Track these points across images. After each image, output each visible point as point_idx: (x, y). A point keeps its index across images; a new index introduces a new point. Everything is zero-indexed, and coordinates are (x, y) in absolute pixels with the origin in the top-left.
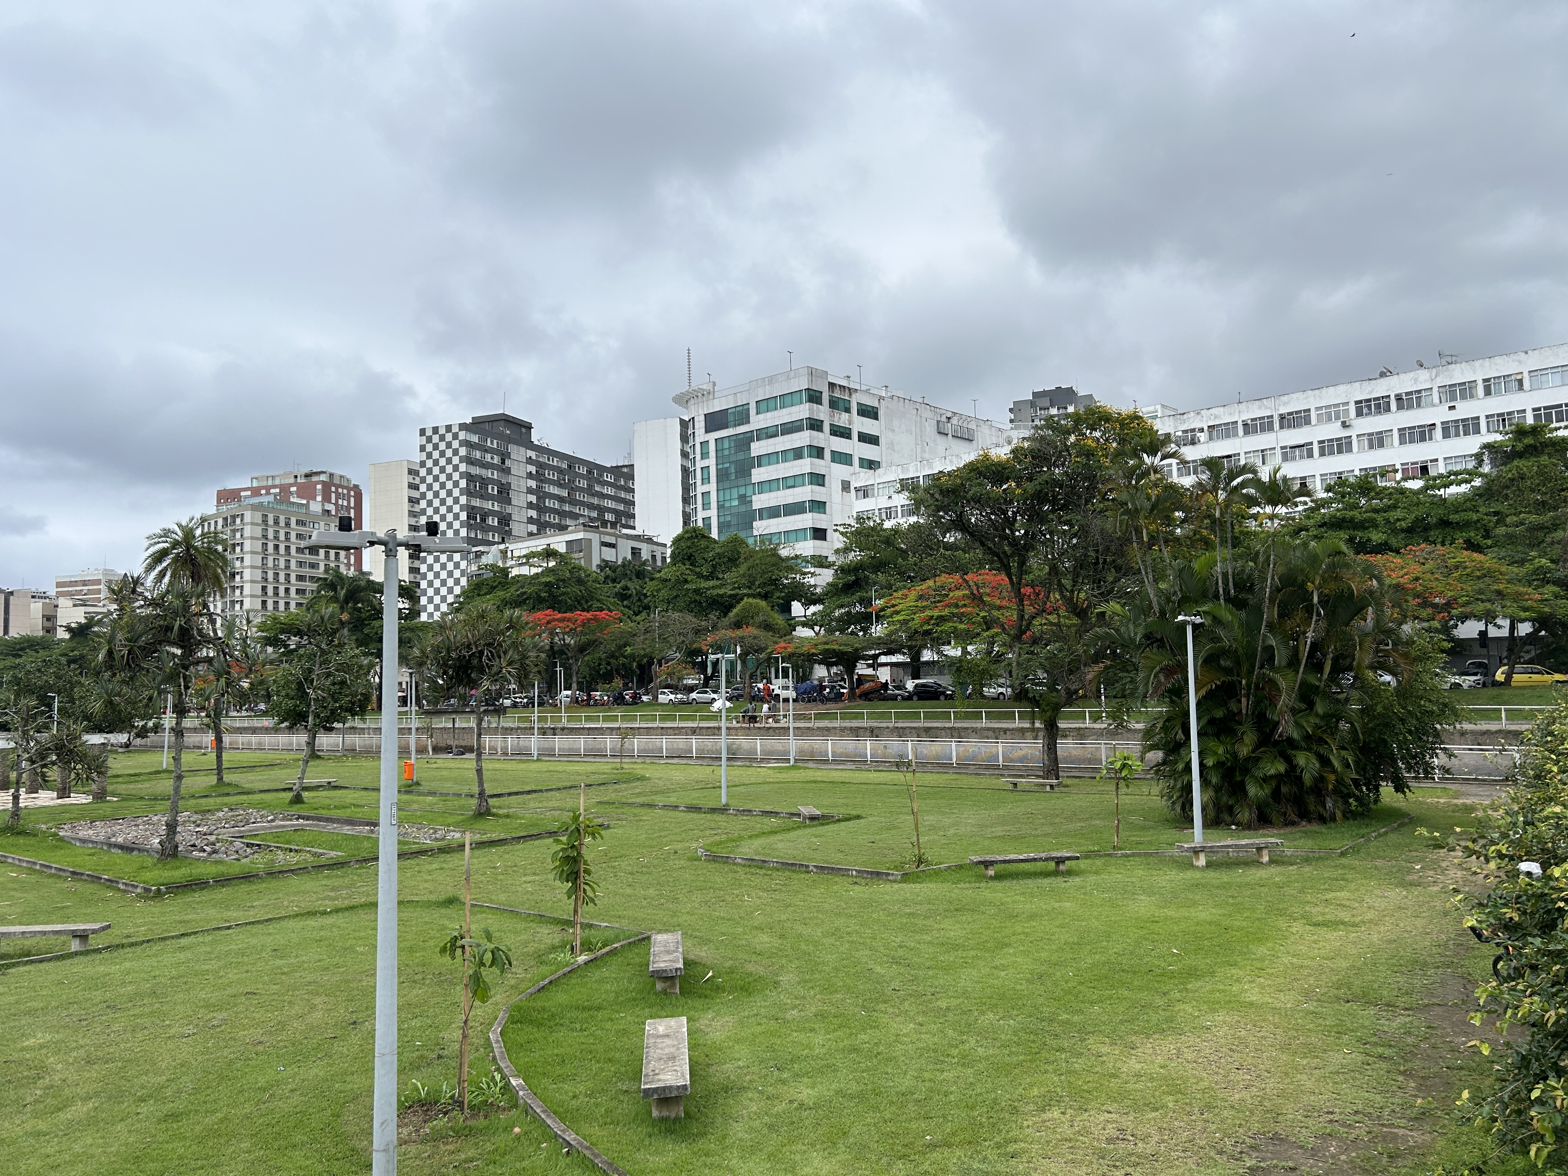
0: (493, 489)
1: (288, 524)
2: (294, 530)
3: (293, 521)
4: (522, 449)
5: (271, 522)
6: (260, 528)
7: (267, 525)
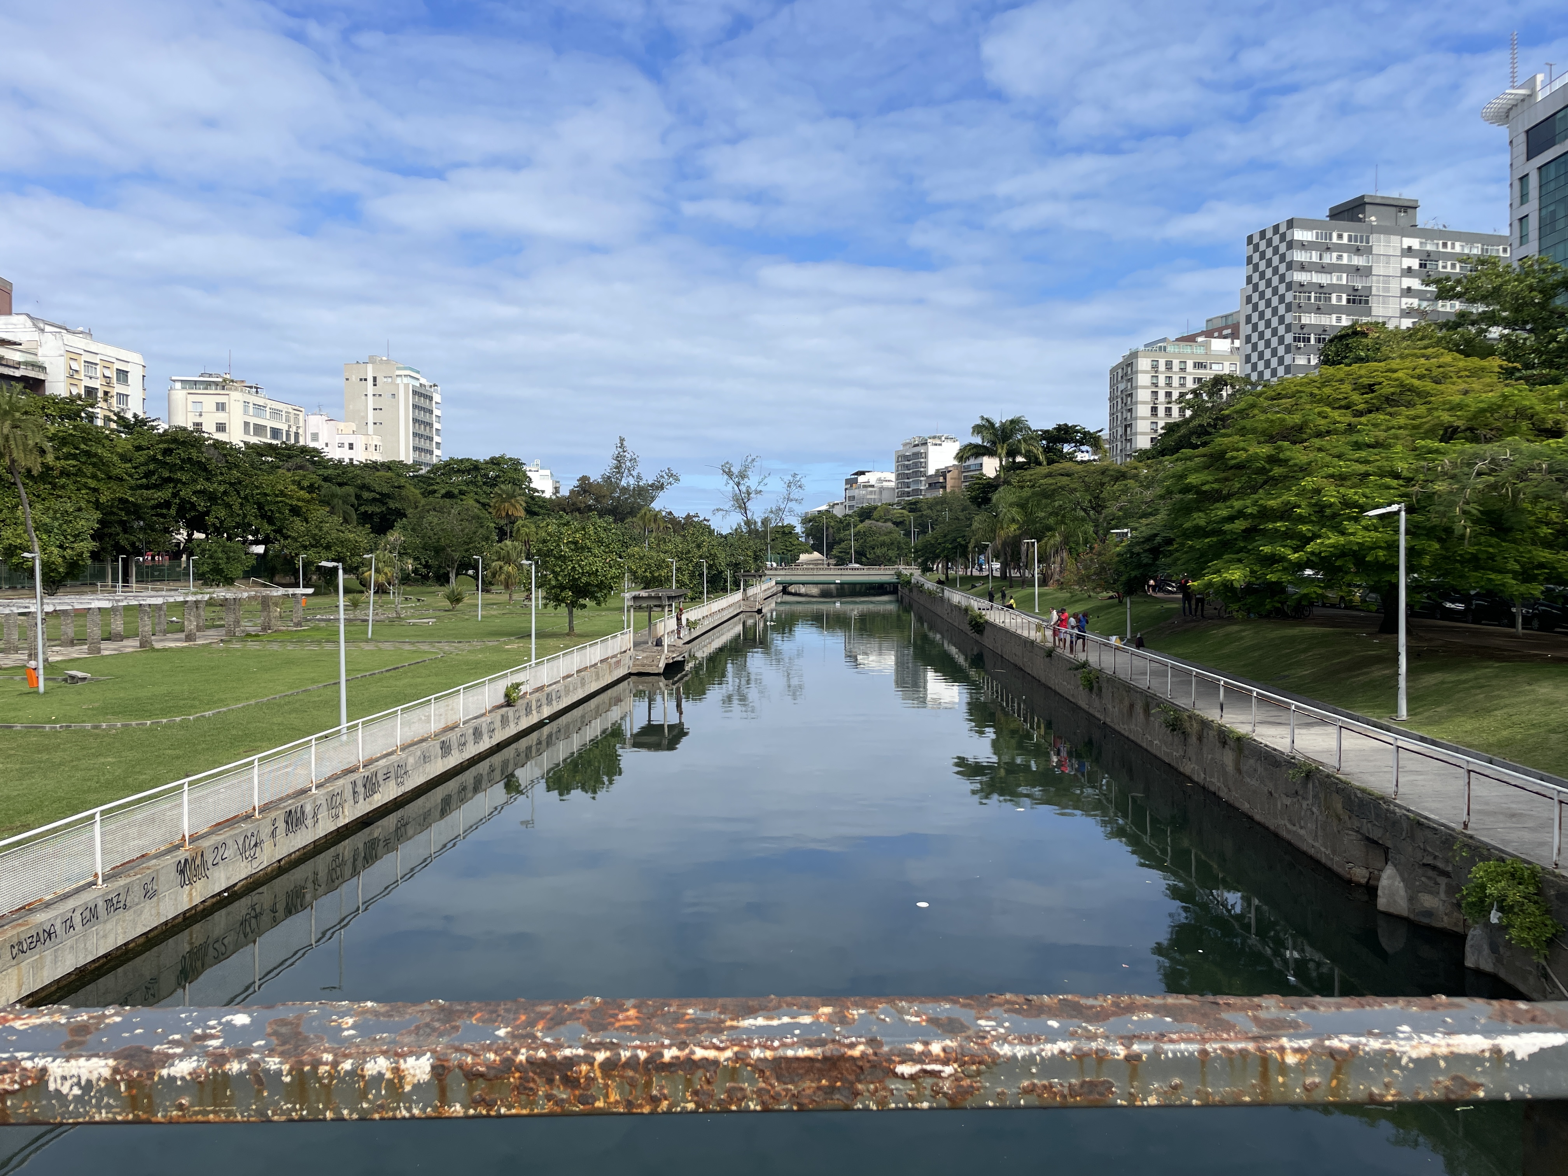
0: (1339, 298)
1: (1183, 370)
2: (1190, 374)
3: (1190, 364)
4: (1395, 239)
5: (1162, 367)
6: (1149, 376)
7: (1156, 372)
